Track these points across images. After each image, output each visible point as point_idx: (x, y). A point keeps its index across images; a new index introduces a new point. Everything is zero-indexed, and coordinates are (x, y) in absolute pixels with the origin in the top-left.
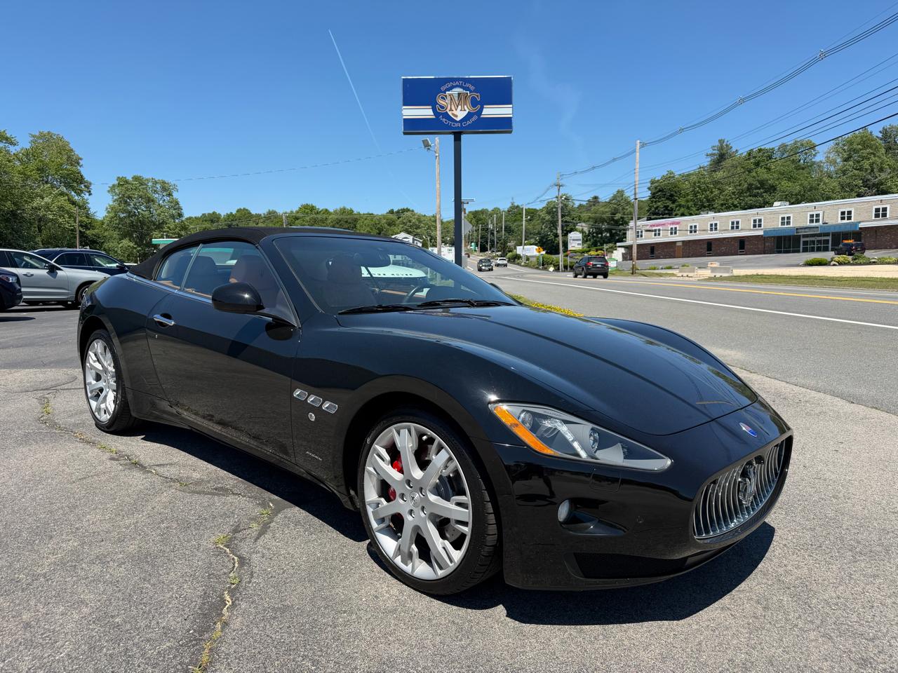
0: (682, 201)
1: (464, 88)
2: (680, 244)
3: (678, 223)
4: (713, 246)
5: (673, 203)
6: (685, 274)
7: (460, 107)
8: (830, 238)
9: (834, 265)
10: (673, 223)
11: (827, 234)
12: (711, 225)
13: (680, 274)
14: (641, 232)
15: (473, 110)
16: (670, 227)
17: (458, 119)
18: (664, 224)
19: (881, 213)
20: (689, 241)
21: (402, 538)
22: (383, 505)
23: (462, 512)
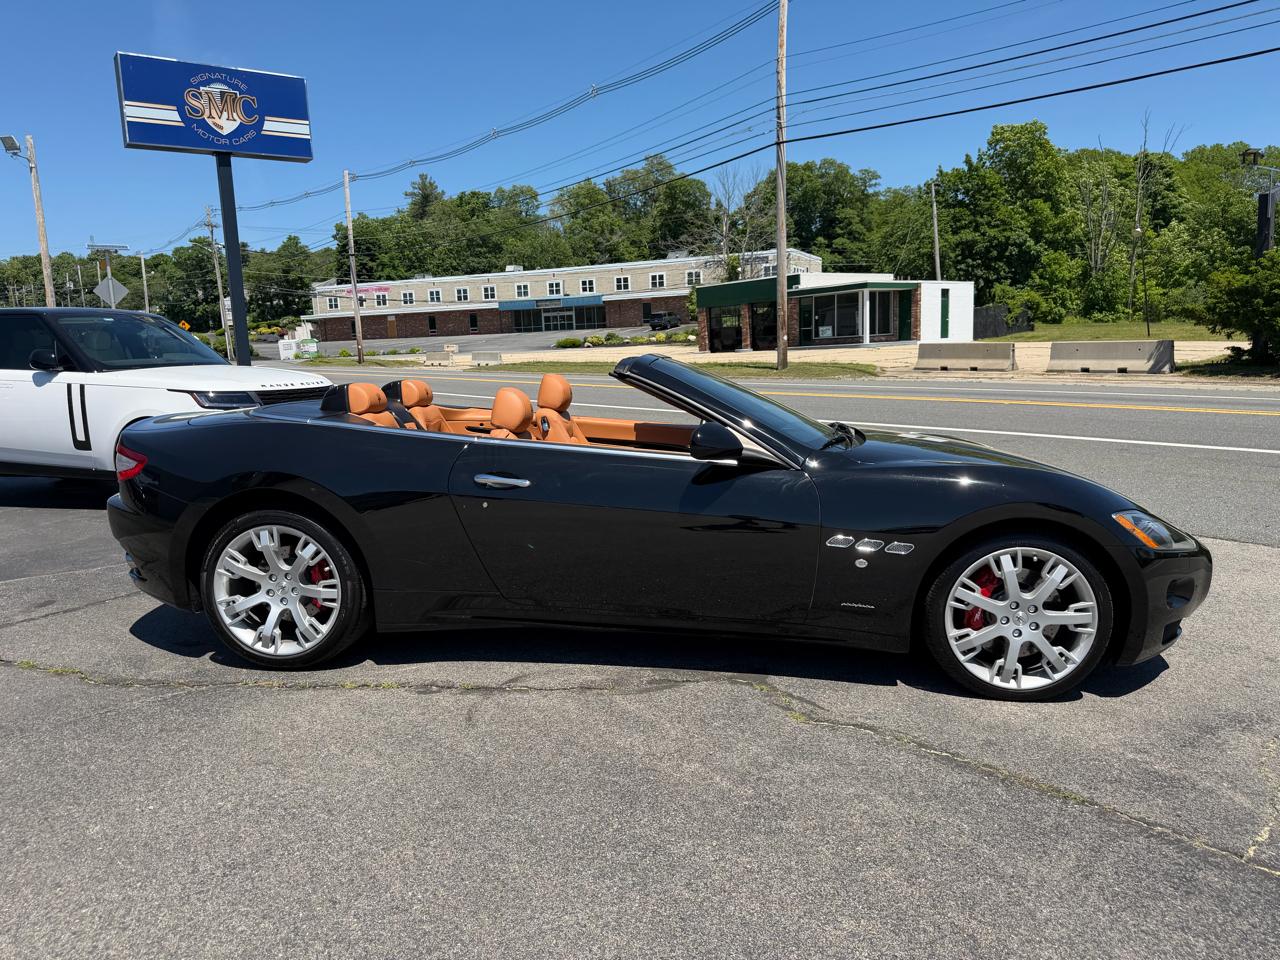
0: (385, 259)
1: (230, 85)
2: (393, 318)
3: (386, 289)
4: (437, 322)
5: (372, 260)
6: (436, 363)
7: (225, 114)
8: (573, 313)
9: (589, 347)
10: (380, 289)
11: (570, 309)
12: (432, 293)
13: (429, 363)
14: (332, 299)
15: (247, 121)
16: (376, 294)
17: (225, 132)
18: (367, 290)
19: (622, 284)
20: (405, 315)
21: (1005, 659)
22: (974, 634)
23: (1083, 616)
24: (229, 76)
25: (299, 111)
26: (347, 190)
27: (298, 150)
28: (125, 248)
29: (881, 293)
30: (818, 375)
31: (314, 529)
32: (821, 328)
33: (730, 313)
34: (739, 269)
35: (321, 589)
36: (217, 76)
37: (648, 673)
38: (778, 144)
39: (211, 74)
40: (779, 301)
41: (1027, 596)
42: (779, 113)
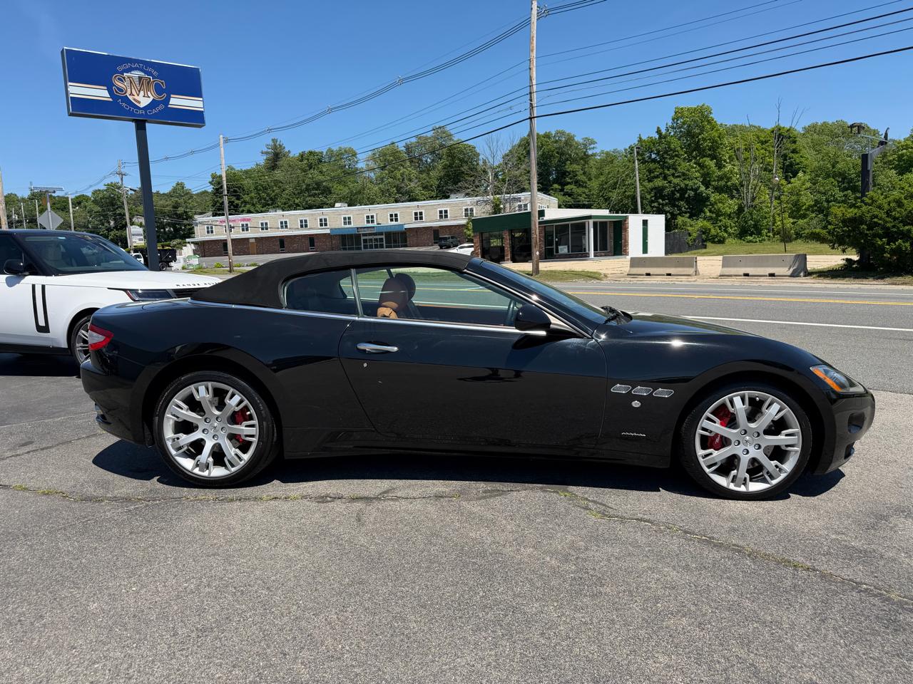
0: (247, 198)
1: (146, 72)
2: (253, 241)
3: (249, 220)
4: (285, 243)
5: (238, 199)
7: (142, 93)
8: (383, 237)
10: (244, 220)
11: (381, 234)
12: (282, 223)
14: (208, 227)
15: (158, 98)
16: (241, 223)
17: (142, 106)
18: (234, 221)
19: (418, 216)
20: (262, 238)
21: (738, 470)
22: (716, 453)
23: (792, 439)
24: (145, 66)
25: (195, 91)
26: (222, 149)
27: (194, 119)
28: (61, 189)
29: (601, 223)
30: (561, 279)
31: (238, 384)
32: (560, 247)
33: (496, 237)
34: (502, 206)
35: (244, 428)
36: (136, 65)
37: (482, 486)
38: (531, 118)
39: (132, 64)
40: (533, 227)
41: (753, 425)
42: (531, 97)
